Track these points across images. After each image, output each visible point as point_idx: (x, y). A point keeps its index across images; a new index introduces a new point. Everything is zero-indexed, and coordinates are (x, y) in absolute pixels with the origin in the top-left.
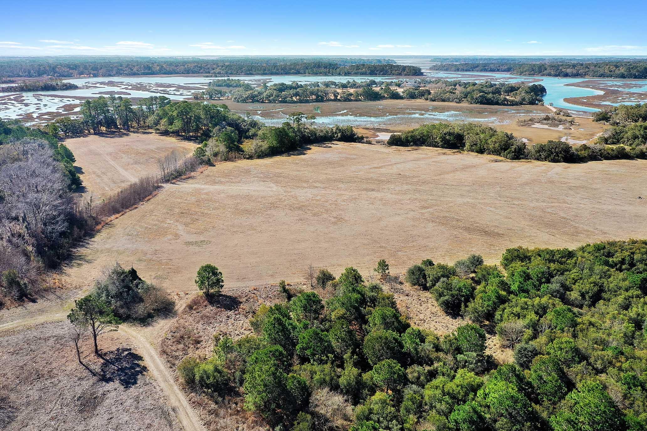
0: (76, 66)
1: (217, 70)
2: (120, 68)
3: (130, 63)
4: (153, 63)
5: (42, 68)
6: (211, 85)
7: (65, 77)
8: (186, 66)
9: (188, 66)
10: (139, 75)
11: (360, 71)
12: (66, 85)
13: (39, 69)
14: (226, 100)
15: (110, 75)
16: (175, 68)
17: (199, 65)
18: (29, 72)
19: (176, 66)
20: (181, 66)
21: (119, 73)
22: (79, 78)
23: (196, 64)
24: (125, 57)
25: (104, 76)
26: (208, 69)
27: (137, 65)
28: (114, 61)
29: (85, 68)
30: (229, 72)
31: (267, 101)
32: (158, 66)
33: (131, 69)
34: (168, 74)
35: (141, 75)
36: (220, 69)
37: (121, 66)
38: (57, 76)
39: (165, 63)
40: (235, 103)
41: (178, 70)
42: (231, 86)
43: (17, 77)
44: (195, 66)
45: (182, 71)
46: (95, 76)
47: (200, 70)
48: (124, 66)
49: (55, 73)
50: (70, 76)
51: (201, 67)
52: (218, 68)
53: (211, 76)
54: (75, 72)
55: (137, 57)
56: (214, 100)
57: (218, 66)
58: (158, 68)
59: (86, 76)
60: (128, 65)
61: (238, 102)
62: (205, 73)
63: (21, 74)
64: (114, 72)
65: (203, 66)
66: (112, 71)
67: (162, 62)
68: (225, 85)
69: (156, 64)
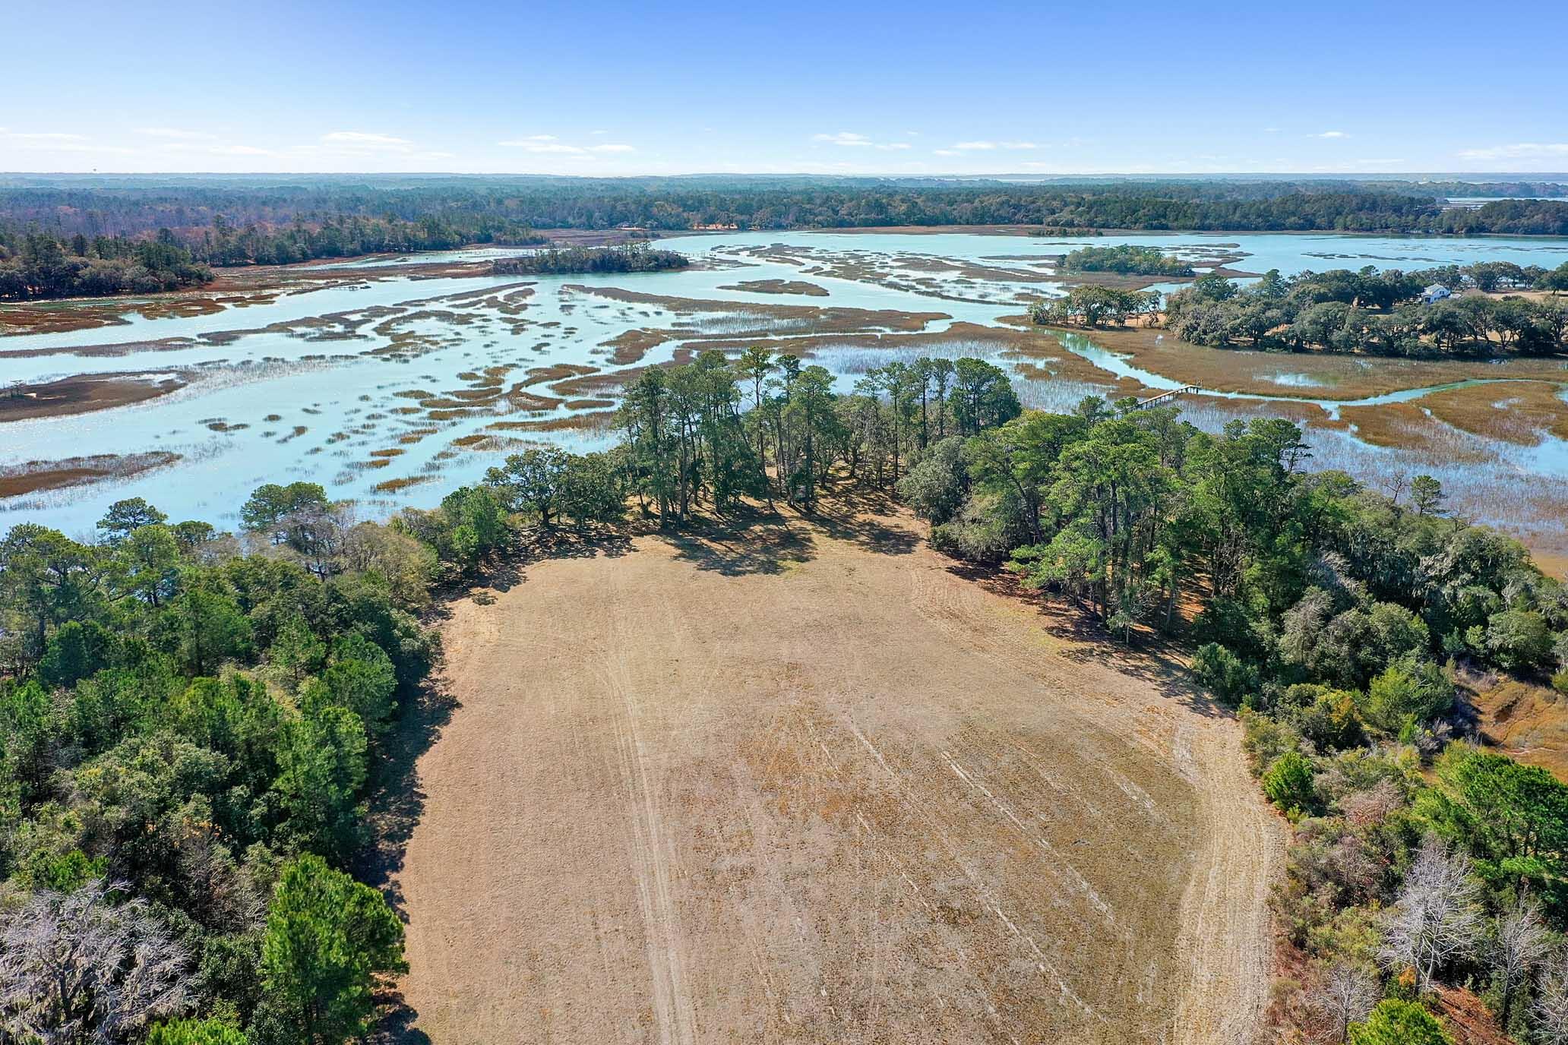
0: (701, 202)
1: (1064, 216)
2: (808, 206)
3: (832, 195)
4: (890, 195)
5: (619, 207)
6: (1067, 265)
7: (670, 228)
8: (977, 203)
9: (982, 202)
10: (852, 225)
11: (1524, 221)
12: (656, 259)
13: (614, 207)
14: (1148, 333)
15: (780, 227)
16: (949, 208)
17: (1013, 201)
18: (590, 216)
19: (951, 203)
20: (963, 201)
21: (803, 221)
22: (704, 232)
23: (1004, 198)
24: (821, 178)
25: (765, 227)
26: (1039, 211)
27: (851, 200)
28: (795, 188)
29: (722, 205)
30: (1100, 220)
31: (1316, 346)
32: (903, 201)
33: (833, 210)
34: (929, 225)
35: (859, 225)
36: (1072, 212)
37: (810, 200)
38: (652, 228)
39: (920, 195)
40: (1191, 348)
41: (955, 213)
42: (1131, 269)
43: (561, 227)
44: (1002, 204)
45: (964, 218)
46: (743, 227)
47: (1015, 214)
48: (818, 201)
49: (648, 218)
50: (679, 227)
51: (1017, 207)
52: (1068, 209)
53: (1051, 234)
54: (695, 217)
55: (848, 179)
56: (1101, 327)
57: (1066, 205)
58: (904, 207)
59: (720, 227)
60: (828, 199)
61: (1200, 342)
62: (1027, 223)
63: (570, 220)
64: (791, 218)
65: (1022, 203)
66: (787, 214)
67: (910, 190)
68: (1110, 267)
69: (898, 197)
